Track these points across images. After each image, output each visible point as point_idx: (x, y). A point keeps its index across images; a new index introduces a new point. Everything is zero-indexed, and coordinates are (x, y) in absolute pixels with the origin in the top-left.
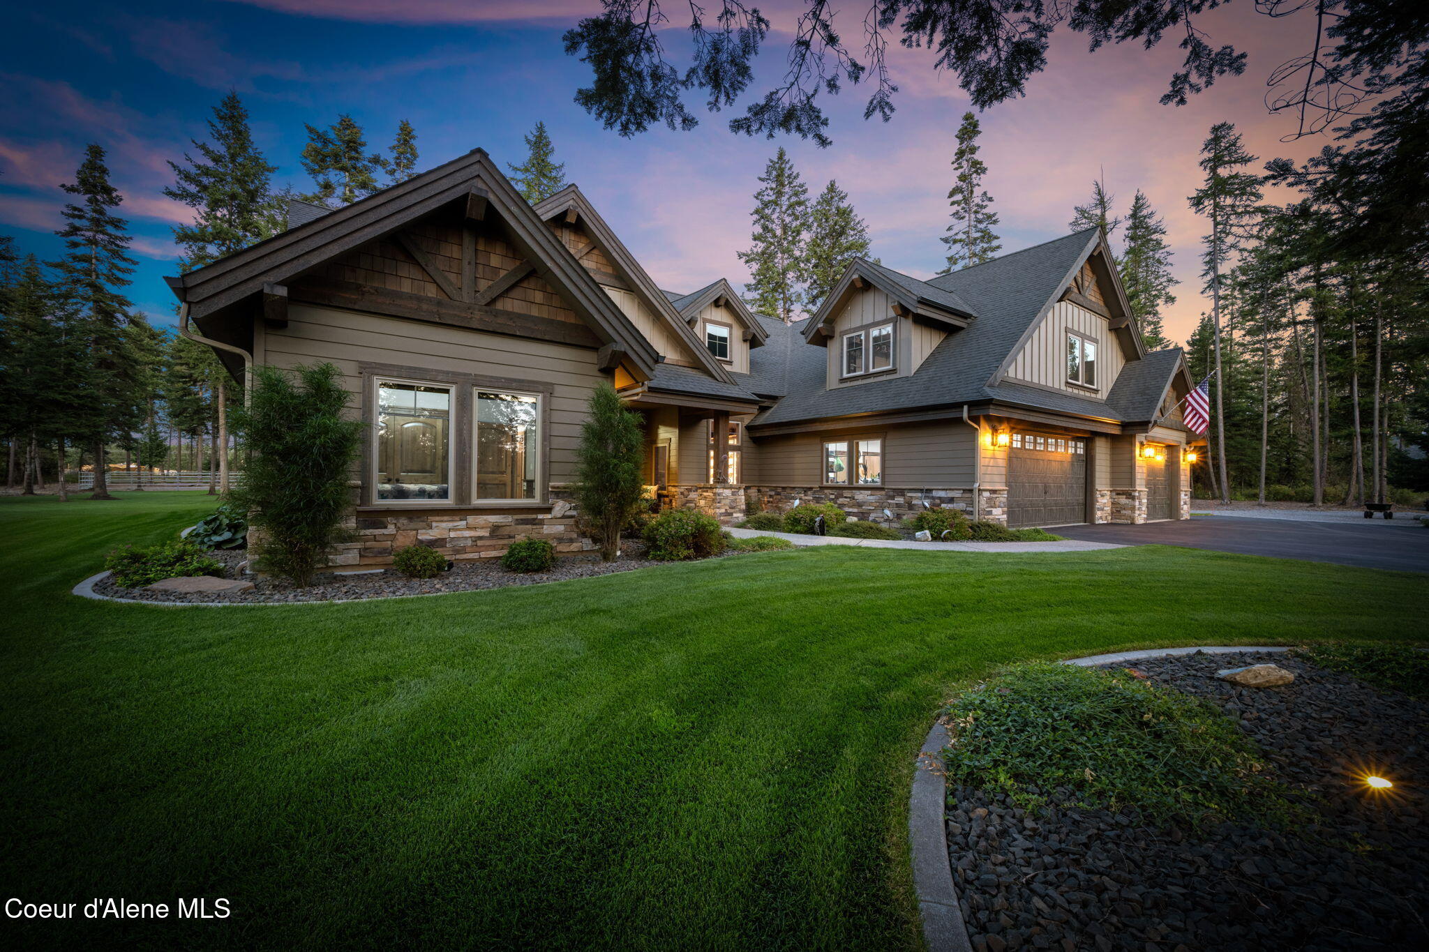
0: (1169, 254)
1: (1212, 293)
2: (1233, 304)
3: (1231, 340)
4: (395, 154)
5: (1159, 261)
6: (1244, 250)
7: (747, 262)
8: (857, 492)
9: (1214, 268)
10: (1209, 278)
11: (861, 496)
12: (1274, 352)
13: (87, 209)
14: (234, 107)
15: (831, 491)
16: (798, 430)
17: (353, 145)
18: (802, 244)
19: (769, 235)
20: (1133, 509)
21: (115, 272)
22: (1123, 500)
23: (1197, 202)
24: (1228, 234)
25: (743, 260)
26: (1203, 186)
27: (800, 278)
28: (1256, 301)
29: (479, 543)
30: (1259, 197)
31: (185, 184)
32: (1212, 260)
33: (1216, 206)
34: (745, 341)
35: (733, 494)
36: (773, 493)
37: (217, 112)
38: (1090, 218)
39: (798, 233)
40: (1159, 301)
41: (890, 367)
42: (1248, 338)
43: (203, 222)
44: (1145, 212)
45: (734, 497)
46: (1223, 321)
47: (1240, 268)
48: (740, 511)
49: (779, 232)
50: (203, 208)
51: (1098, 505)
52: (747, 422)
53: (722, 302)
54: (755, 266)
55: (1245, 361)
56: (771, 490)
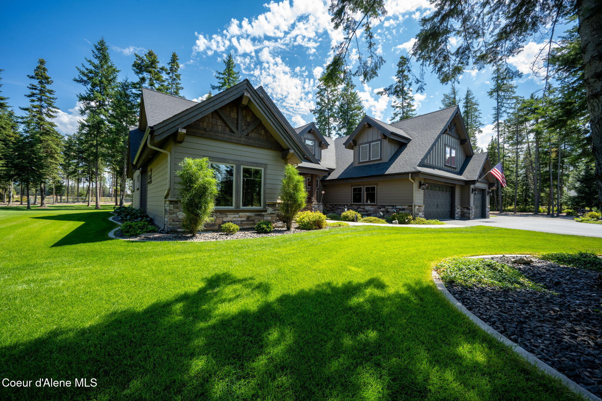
0: (480, 113)
1: (496, 129)
2: (504, 134)
3: (504, 148)
4: (170, 66)
5: (476, 117)
6: (509, 113)
7: (314, 113)
8: (366, 206)
9: (498, 120)
10: (495, 124)
11: (368, 208)
12: (520, 153)
13: (38, 86)
14: (103, 45)
15: (355, 206)
16: (342, 182)
17: (153, 63)
18: (336, 107)
19: (323, 103)
20: (469, 213)
21: (50, 112)
22: (465, 210)
23: (491, 94)
24: (502, 107)
25: (313, 112)
26: (493, 87)
27: (335, 120)
28: (514, 133)
29: (243, 223)
30: (514, 92)
31: (82, 76)
32: (497, 116)
33: (498, 95)
34: (320, 146)
35: (318, 207)
37: (96, 47)
38: (449, 99)
39: (335, 102)
40: (476, 132)
41: (379, 158)
42: (510, 147)
43: (89, 92)
44: (471, 97)
46: (501, 140)
47: (507, 120)
49: (327, 101)
50: (89, 86)
51: (456, 212)
52: (321, 179)
53: (312, 131)
54: (317, 115)
55: (509, 157)
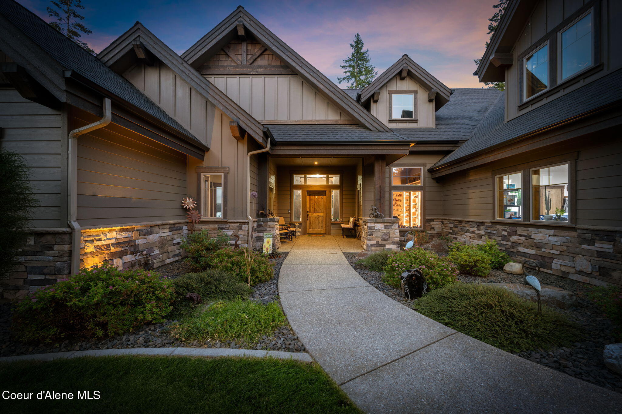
8: (535, 230)
11: (539, 236)
15: (503, 228)
16: (466, 166)
34: (430, 101)
35: (386, 228)
36: (452, 226)
45: (386, 231)
48: (394, 243)
52: (429, 166)
53: (404, 74)
56: (451, 223)
